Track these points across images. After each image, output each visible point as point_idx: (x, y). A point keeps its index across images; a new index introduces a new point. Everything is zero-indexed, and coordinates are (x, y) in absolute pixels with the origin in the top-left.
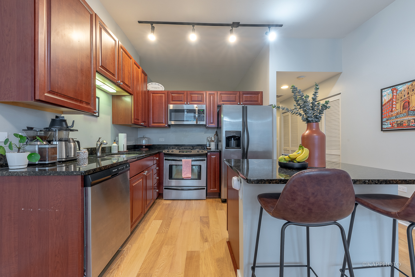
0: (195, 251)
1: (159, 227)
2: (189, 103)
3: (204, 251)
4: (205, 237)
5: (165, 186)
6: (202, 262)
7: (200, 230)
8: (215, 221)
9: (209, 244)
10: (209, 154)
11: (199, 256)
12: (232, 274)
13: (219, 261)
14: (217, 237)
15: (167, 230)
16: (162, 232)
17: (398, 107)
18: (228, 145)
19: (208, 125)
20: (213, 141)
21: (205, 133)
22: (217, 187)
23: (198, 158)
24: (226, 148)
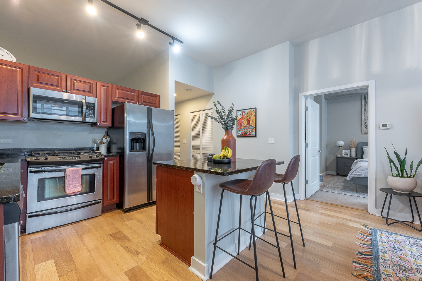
0: (134, 268)
1: (55, 269)
2: (69, 91)
3: (143, 262)
4: (134, 251)
5: (30, 213)
6: (149, 272)
7: (122, 248)
8: (132, 232)
9: (143, 255)
10: (106, 159)
11: (141, 269)
12: (183, 266)
13: (165, 262)
14: (146, 245)
15: (74, 266)
16: (66, 272)
17: (245, 122)
18: (132, 148)
19: (99, 124)
20: (104, 143)
21: (90, 133)
22: (115, 197)
23: (90, 166)
24: (130, 151)
